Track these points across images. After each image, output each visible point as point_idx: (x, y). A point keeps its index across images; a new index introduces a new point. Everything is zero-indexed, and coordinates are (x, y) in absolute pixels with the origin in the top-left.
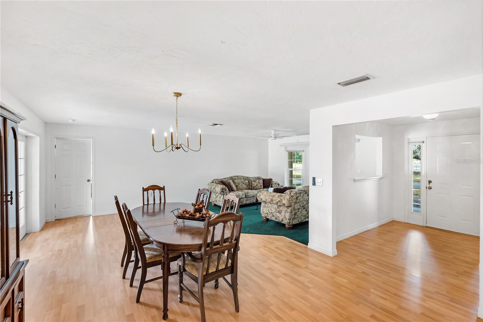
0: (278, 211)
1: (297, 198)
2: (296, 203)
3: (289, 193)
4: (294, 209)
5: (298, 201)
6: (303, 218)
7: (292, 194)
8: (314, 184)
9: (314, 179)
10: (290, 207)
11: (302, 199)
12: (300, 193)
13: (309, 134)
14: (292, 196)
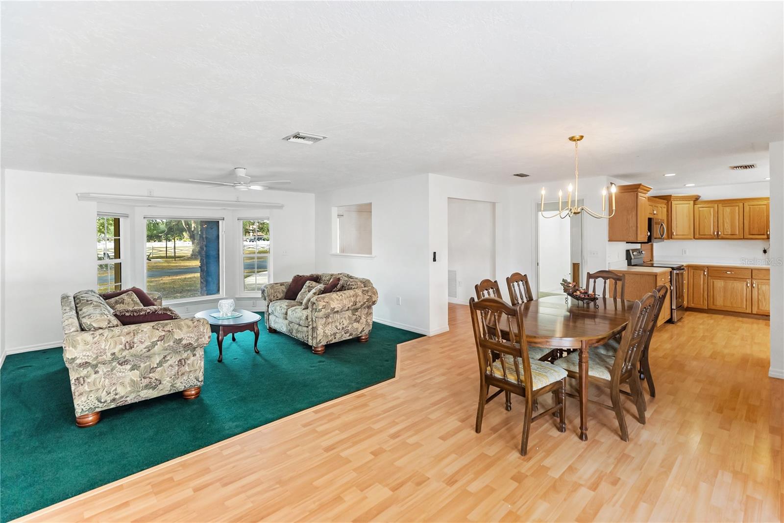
0: (355, 320)
8: (435, 260)
9: (435, 254)
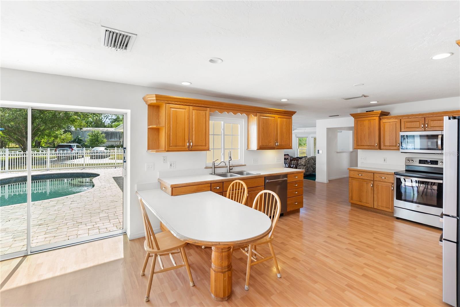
1: (309, 161)
2: (308, 164)
3: (304, 159)
4: (307, 167)
5: (309, 163)
6: (311, 172)
7: (306, 159)
8: (318, 153)
9: (318, 151)
10: (305, 165)
11: (311, 162)
12: (310, 159)
13: (316, 127)
14: (306, 160)
